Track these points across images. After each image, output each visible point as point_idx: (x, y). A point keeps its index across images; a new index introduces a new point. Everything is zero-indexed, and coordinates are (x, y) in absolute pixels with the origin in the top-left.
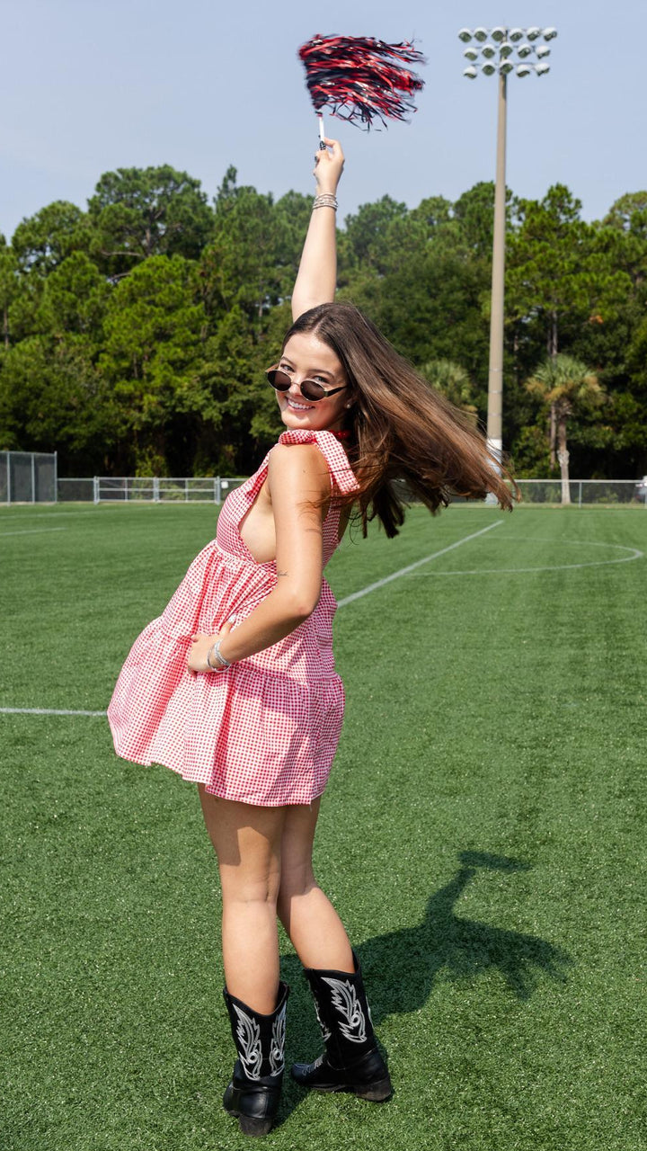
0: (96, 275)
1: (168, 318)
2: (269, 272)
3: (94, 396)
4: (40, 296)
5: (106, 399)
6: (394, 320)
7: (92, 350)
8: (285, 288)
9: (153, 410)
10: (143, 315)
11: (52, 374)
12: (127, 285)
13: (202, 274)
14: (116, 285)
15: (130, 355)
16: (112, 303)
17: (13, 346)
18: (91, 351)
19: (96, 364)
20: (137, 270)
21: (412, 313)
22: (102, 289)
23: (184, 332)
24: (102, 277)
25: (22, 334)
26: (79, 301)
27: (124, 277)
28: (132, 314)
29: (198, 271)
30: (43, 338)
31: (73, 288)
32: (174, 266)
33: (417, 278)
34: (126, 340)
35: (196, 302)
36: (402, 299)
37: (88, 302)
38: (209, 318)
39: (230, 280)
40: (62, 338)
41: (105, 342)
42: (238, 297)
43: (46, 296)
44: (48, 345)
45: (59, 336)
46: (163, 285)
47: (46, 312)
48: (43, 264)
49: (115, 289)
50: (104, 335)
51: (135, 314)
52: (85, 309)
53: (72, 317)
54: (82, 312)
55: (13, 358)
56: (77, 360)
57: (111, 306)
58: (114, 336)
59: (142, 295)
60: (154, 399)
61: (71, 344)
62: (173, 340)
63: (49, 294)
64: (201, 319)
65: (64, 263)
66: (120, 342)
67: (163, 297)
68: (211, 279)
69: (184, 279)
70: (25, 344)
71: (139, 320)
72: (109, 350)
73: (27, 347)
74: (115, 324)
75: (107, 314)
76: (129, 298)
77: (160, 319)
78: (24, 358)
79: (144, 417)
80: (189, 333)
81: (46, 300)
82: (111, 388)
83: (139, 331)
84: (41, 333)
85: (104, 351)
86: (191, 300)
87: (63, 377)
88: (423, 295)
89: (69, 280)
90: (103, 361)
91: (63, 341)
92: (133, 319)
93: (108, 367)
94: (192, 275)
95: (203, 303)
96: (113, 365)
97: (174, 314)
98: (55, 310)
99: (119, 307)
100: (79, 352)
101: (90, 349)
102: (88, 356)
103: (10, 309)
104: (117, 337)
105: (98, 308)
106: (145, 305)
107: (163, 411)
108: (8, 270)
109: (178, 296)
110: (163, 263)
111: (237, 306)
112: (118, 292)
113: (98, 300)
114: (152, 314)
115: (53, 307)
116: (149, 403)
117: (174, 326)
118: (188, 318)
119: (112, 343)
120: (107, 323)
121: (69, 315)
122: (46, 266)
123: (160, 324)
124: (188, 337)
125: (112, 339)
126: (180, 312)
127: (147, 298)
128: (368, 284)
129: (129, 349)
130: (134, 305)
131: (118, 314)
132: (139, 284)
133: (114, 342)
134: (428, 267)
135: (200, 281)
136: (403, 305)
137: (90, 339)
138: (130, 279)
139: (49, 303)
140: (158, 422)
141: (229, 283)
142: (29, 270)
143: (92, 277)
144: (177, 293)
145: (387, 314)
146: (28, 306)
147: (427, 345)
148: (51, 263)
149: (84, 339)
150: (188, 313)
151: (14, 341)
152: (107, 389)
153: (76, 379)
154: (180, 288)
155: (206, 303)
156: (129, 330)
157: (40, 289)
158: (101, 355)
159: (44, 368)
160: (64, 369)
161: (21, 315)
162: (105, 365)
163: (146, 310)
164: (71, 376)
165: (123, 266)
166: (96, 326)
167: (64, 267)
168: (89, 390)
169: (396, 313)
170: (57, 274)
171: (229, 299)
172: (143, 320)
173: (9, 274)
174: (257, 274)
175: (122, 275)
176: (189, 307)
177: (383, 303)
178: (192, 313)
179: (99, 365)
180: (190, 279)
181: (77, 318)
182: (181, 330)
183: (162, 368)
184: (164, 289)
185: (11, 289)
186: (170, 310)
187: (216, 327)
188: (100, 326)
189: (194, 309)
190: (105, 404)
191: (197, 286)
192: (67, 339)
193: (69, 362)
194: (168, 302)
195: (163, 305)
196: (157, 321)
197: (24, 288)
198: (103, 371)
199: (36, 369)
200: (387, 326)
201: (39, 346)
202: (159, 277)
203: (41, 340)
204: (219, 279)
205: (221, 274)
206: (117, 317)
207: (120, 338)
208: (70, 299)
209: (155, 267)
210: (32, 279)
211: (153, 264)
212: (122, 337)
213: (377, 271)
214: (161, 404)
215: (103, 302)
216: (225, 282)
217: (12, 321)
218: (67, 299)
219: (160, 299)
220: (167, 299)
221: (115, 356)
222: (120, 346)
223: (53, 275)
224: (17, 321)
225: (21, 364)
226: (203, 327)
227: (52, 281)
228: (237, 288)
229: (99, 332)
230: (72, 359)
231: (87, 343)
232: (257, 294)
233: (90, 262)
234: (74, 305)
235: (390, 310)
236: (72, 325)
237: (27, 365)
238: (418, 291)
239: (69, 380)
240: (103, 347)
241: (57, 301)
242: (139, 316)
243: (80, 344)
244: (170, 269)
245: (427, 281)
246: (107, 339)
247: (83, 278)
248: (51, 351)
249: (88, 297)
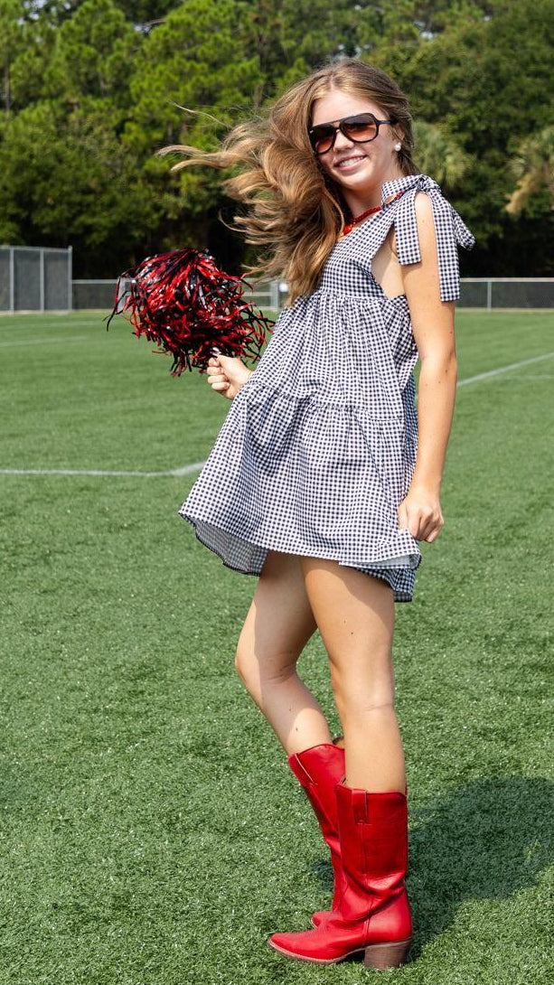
0: (122, 24)
1: (212, 77)
2: (342, 16)
3: (116, 176)
4: (50, 51)
5: (133, 179)
6: (500, 75)
7: (116, 118)
8: (363, 35)
9: (193, 192)
10: (181, 74)
11: (66, 149)
12: (161, 36)
13: (257, 21)
14: (146, 35)
15: (164, 123)
16: (142, 58)
17: (16, 114)
18: (115, 120)
19: (121, 136)
20: (173, 16)
21: (525, 65)
22: (129, 40)
23: (233, 93)
24: (128, 26)
25: (28, 97)
26: (100, 57)
27: (158, 24)
28: (167, 72)
29: (251, 16)
30: (54, 102)
31: (93, 41)
32: (221, 10)
33: (532, 21)
34: (159, 105)
35: (249, 56)
36: (512, 47)
37: (111, 58)
38: (265, 76)
39: (292, 26)
40: (78, 104)
41: (132, 108)
42: (302, 48)
43: (58, 50)
44: (60, 113)
45: (74, 100)
46: (206, 36)
47: (58, 70)
48: (53, 10)
49: (145, 41)
50: (130, 98)
51: (171, 72)
52: (107, 66)
53: (91, 77)
54: (103, 70)
55: (16, 129)
56: (97, 130)
57: (140, 62)
58: (144, 100)
59: (180, 48)
60: (194, 179)
61: (90, 110)
62: (219, 103)
63: (62, 47)
64: (255, 77)
65: (81, 9)
66: (151, 108)
67: (206, 51)
68: (268, 27)
69: (234, 27)
70: (31, 111)
71: (176, 79)
72: (138, 118)
73: (34, 115)
74: (145, 85)
75: (134, 72)
76: (164, 52)
77: (202, 78)
78: (30, 129)
79: (182, 202)
80: (239, 95)
81: (59, 55)
82: (140, 165)
83: (176, 94)
84: (52, 97)
85: (131, 120)
86: (242, 53)
87: (79, 153)
88: (540, 41)
89: (88, 30)
90: (130, 132)
91: (79, 107)
92: (169, 79)
93: (136, 139)
94: (244, 22)
95: (257, 58)
96: (142, 137)
97: (220, 71)
98: (70, 68)
99: (150, 63)
100: (100, 120)
101: (113, 117)
102: (111, 126)
103: (12, 68)
104: (147, 101)
105: (124, 65)
106: (183, 61)
107: (205, 193)
108: (10, 19)
109: (225, 49)
110: (207, 7)
111: (301, 60)
112: (150, 44)
113: (124, 54)
114: (193, 71)
115: (66, 64)
116: (189, 184)
117: (219, 87)
118: (238, 76)
119: (141, 109)
120: (135, 84)
121: (86, 74)
122: (58, 11)
123: (202, 84)
124: (238, 100)
125: (141, 104)
126: (228, 68)
127: (187, 52)
128: (468, 30)
129: (163, 117)
130: (170, 61)
131: (149, 72)
132: (176, 34)
133: (144, 108)
134: (546, 7)
135: (253, 29)
136: (513, 56)
137: (113, 104)
138: (165, 28)
139: (62, 59)
140: (199, 208)
141: (290, 30)
142: (36, 17)
143: (117, 26)
144: (224, 45)
145: (492, 68)
146: (34, 63)
147: (545, 106)
148: (65, 8)
149: (106, 104)
150: (238, 69)
151: (17, 107)
152: (135, 167)
153: (95, 155)
154: (228, 39)
155: (262, 56)
156: (163, 91)
157: (50, 40)
158: (128, 125)
159: (55, 141)
160: (80, 143)
161: (27, 75)
162: (132, 137)
163: (184, 67)
164: (89, 152)
165: (156, 11)
166: (120, 86)
167: (82, 15)
168: (111, 168)
169: (503, 67)
170: (72, 23)
171: (291, 50)
172: (181, 79)
173: (11, 24)
174: (327, 19)
175: (155, 22)
176: (239, 62)
177: (489, 54)
178: (244, 70)
179: (124, 137)
180: (241, 26)
181: (96, 79)
182: (230, 91)
183: (205, 140)
184: (208, 40)
185: (13, 42)
186: (215, 66)
187: (273, 85)
188: (127, 88)
189: (246, 64)
190: (133, 186)
191: (250, 35)
192: (85, 104)
193: (87, 134)
194: (213, 56)
195: (206, 60)
196: (198, 80)
197: (31, 41)
198: (129, 145)
199: (45, 142)
200: (492, 83)
201: (48, 114)
202: (202, 24)
203: (52, 107)
204: (277, 26)
205: (281, 19)
206: (148, 76)
207: (151, 103)
208: (89, 54)
209: (196, 12)
210: (40, 29)
211: (194, 9)
212: (154, 101)
213: (481, 12)
214: (203, 185)
215: (131, 58)
216: (286, 29)
217: (15, 82)
218: (84, 55)
219: (203, 53)
220: (212, 52)
221: (144, 126)
222: (151, 112)
223: (68, 24)
224: (21, 82)
225: (26, 135)
226: (257, 87)
227: (66, 32)
228: (301, 37)
229: (125, 95)
230: (91, 129)
231: (109, 109)
232: (327, 44)
233: (115, 6)
234: (92, 61)
235: (497, 63)
236: (91, 87)
237: (33, 138)
238: (533, 36)
239: (87, 156)
240: (130, 115)
241: (73, 57)
242: (176, 75)
243: (101, 110)
244: (216, 14)
245: (545, 25)
246: (135, 104)
247: (106, 27)
248: (64, 120)
249: (111, 52)
